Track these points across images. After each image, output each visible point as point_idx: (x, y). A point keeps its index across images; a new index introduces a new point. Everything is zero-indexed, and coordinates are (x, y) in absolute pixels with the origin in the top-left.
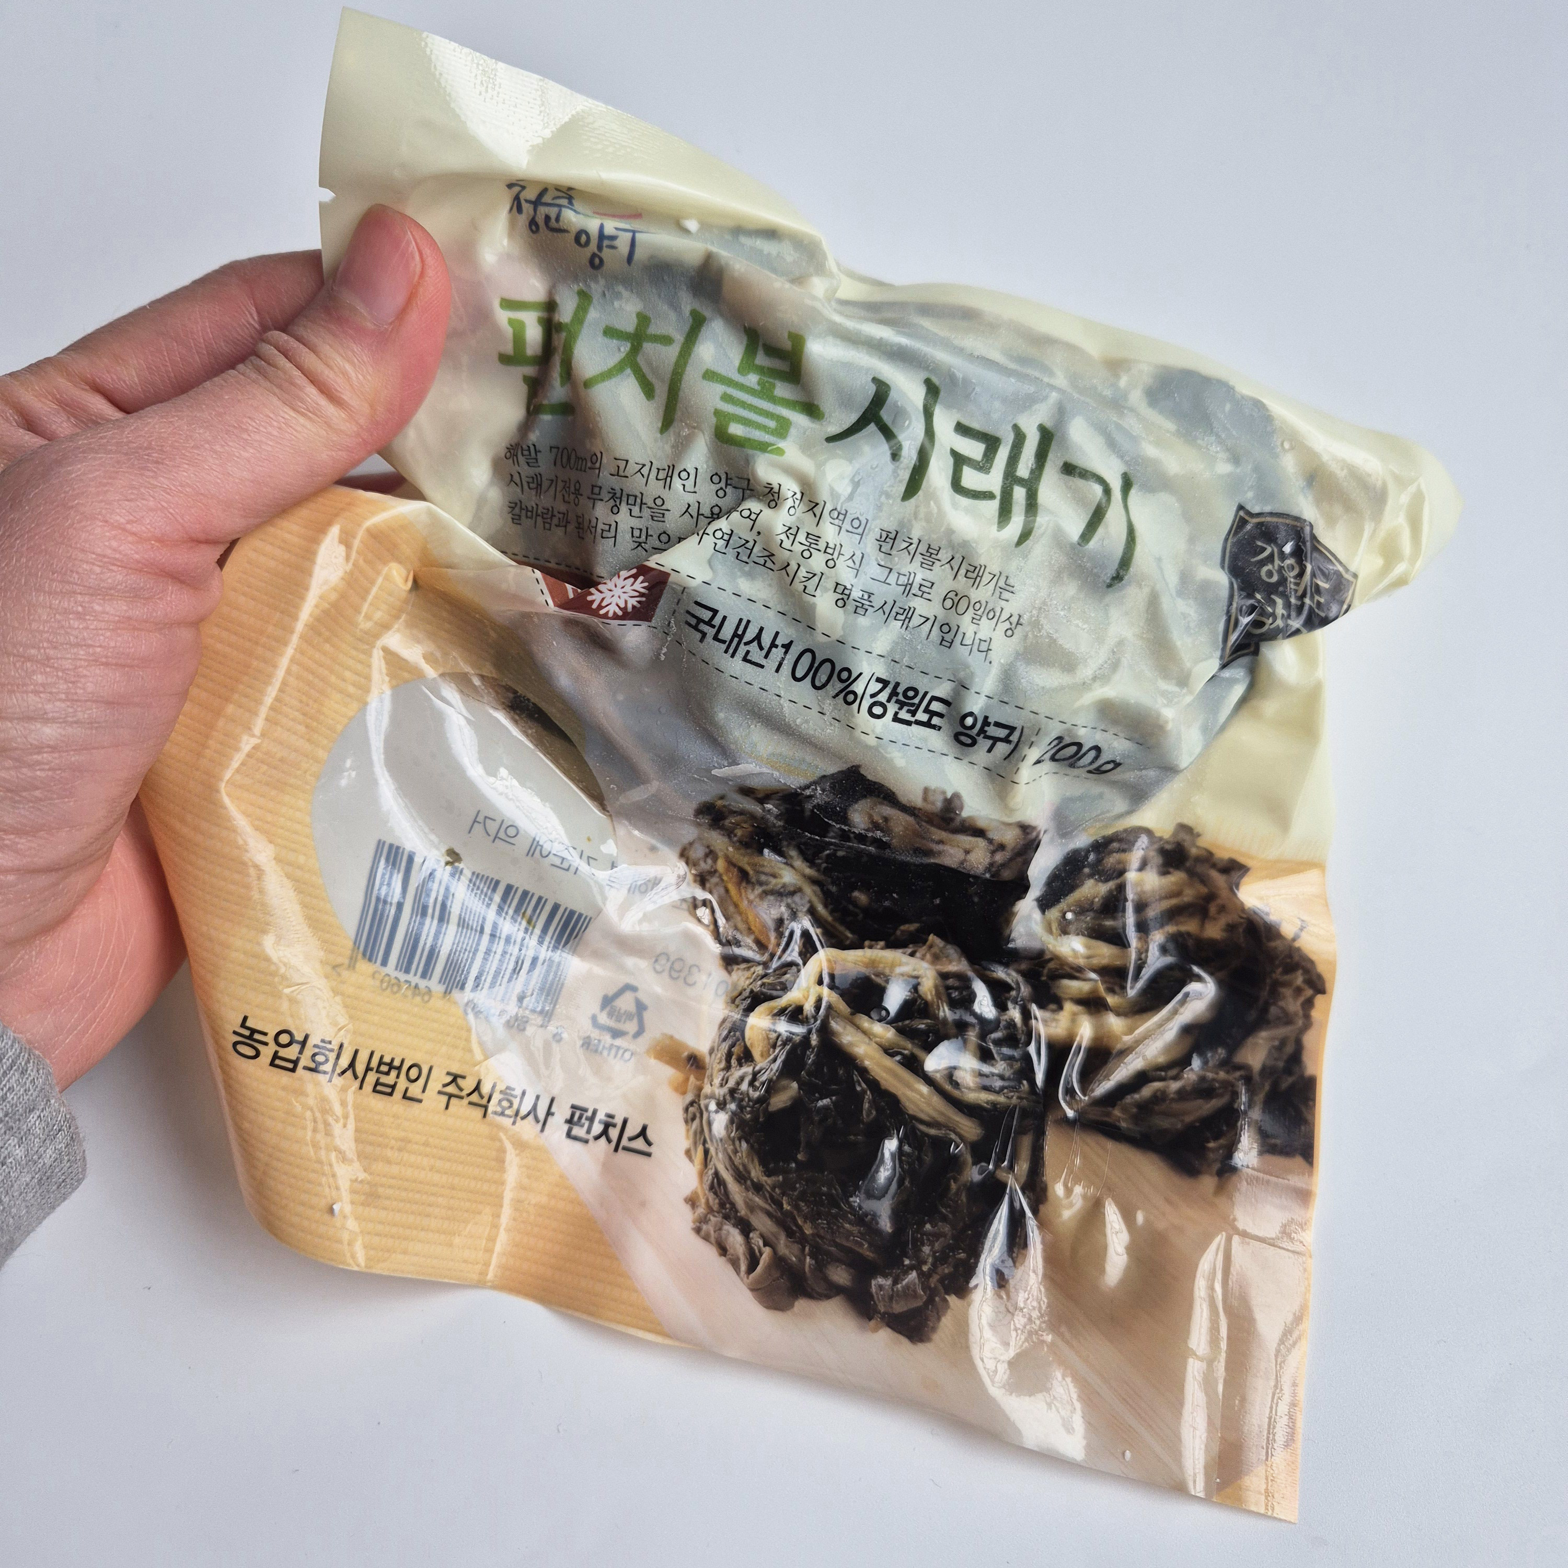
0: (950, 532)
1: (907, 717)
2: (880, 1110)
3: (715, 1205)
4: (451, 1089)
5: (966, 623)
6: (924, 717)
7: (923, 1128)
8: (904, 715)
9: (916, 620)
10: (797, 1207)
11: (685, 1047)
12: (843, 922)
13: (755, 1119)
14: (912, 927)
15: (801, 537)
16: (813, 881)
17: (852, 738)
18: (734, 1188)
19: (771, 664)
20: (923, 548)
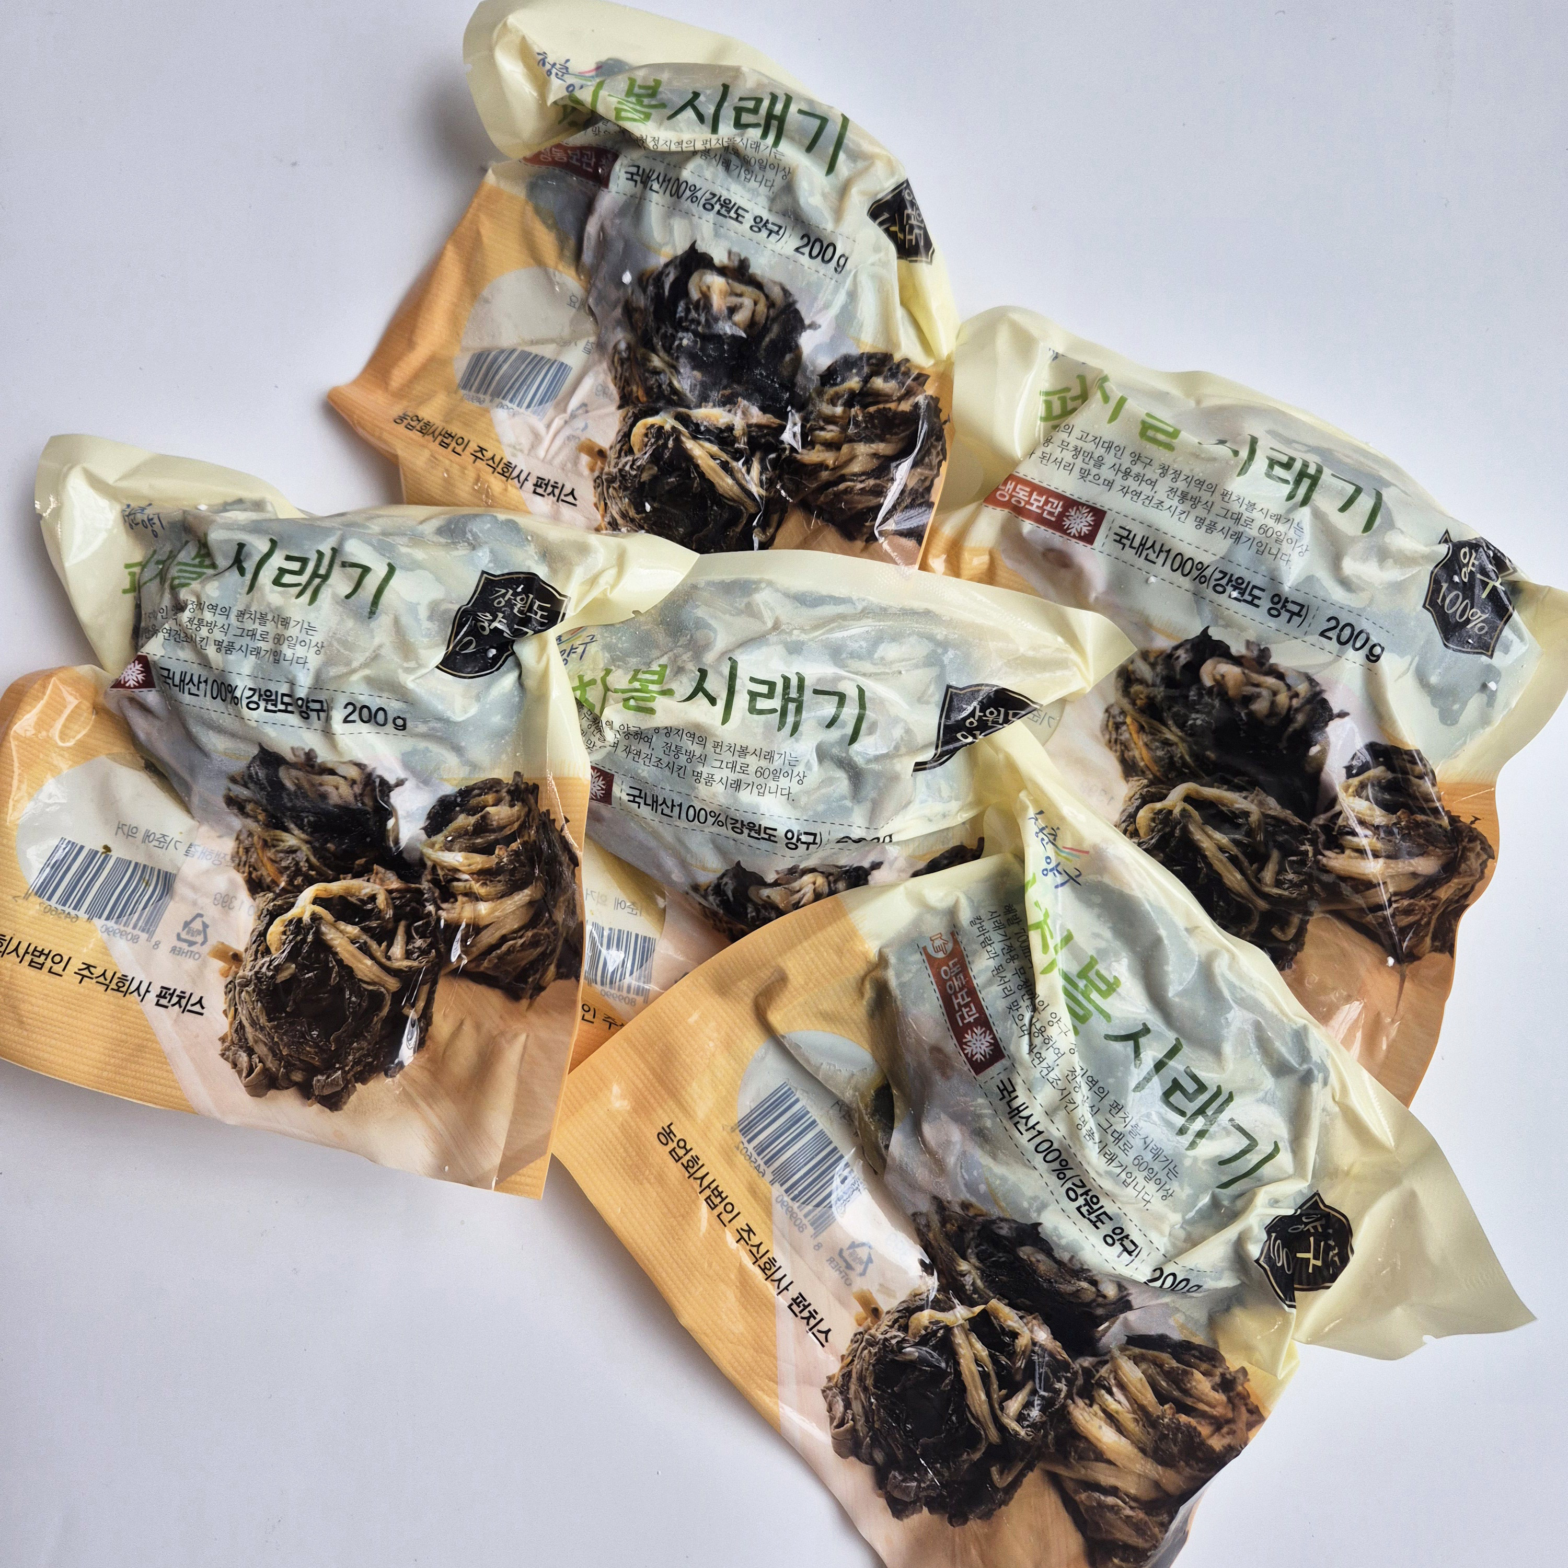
0: (269, 604)
1: (273, 708)
2: (341, 977)
3: (236, 1041)
4: (86, 972)
5: (288, 652)
6: (282, 707)
7: (365, 986)
8: (270, 707)
9: (263, 653)
10: (282, 1040)
11: (231, 949)
12: (325, 865)
13: (268, 989)
14: (362, 861)
15: (196, 622)
16: (307, 842)
17: (246, 725)
18: (249, 1029)
19: (201, 693)
20: (258, 616)
